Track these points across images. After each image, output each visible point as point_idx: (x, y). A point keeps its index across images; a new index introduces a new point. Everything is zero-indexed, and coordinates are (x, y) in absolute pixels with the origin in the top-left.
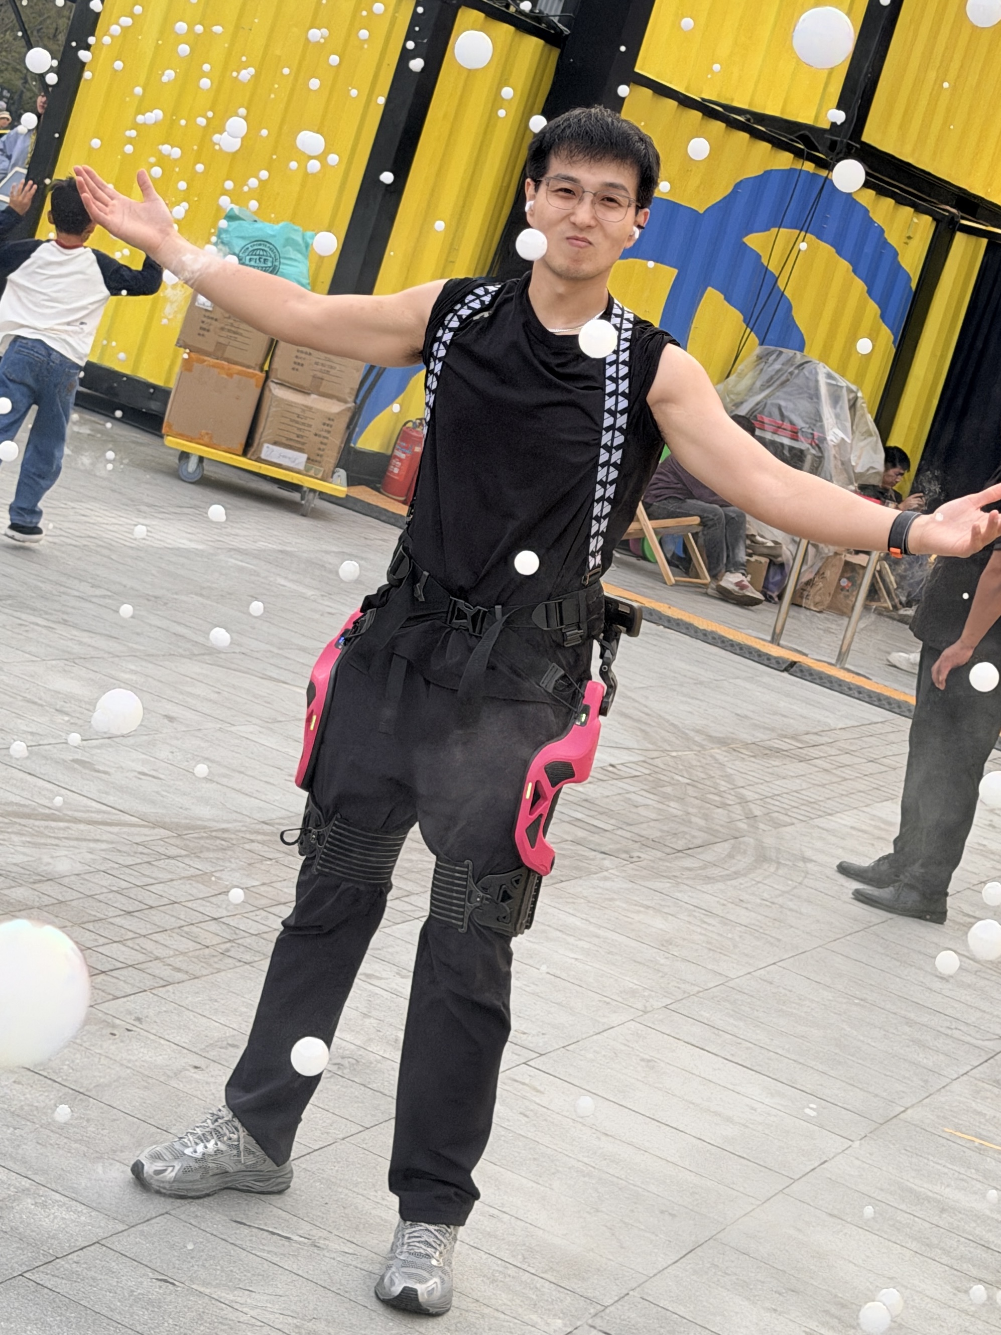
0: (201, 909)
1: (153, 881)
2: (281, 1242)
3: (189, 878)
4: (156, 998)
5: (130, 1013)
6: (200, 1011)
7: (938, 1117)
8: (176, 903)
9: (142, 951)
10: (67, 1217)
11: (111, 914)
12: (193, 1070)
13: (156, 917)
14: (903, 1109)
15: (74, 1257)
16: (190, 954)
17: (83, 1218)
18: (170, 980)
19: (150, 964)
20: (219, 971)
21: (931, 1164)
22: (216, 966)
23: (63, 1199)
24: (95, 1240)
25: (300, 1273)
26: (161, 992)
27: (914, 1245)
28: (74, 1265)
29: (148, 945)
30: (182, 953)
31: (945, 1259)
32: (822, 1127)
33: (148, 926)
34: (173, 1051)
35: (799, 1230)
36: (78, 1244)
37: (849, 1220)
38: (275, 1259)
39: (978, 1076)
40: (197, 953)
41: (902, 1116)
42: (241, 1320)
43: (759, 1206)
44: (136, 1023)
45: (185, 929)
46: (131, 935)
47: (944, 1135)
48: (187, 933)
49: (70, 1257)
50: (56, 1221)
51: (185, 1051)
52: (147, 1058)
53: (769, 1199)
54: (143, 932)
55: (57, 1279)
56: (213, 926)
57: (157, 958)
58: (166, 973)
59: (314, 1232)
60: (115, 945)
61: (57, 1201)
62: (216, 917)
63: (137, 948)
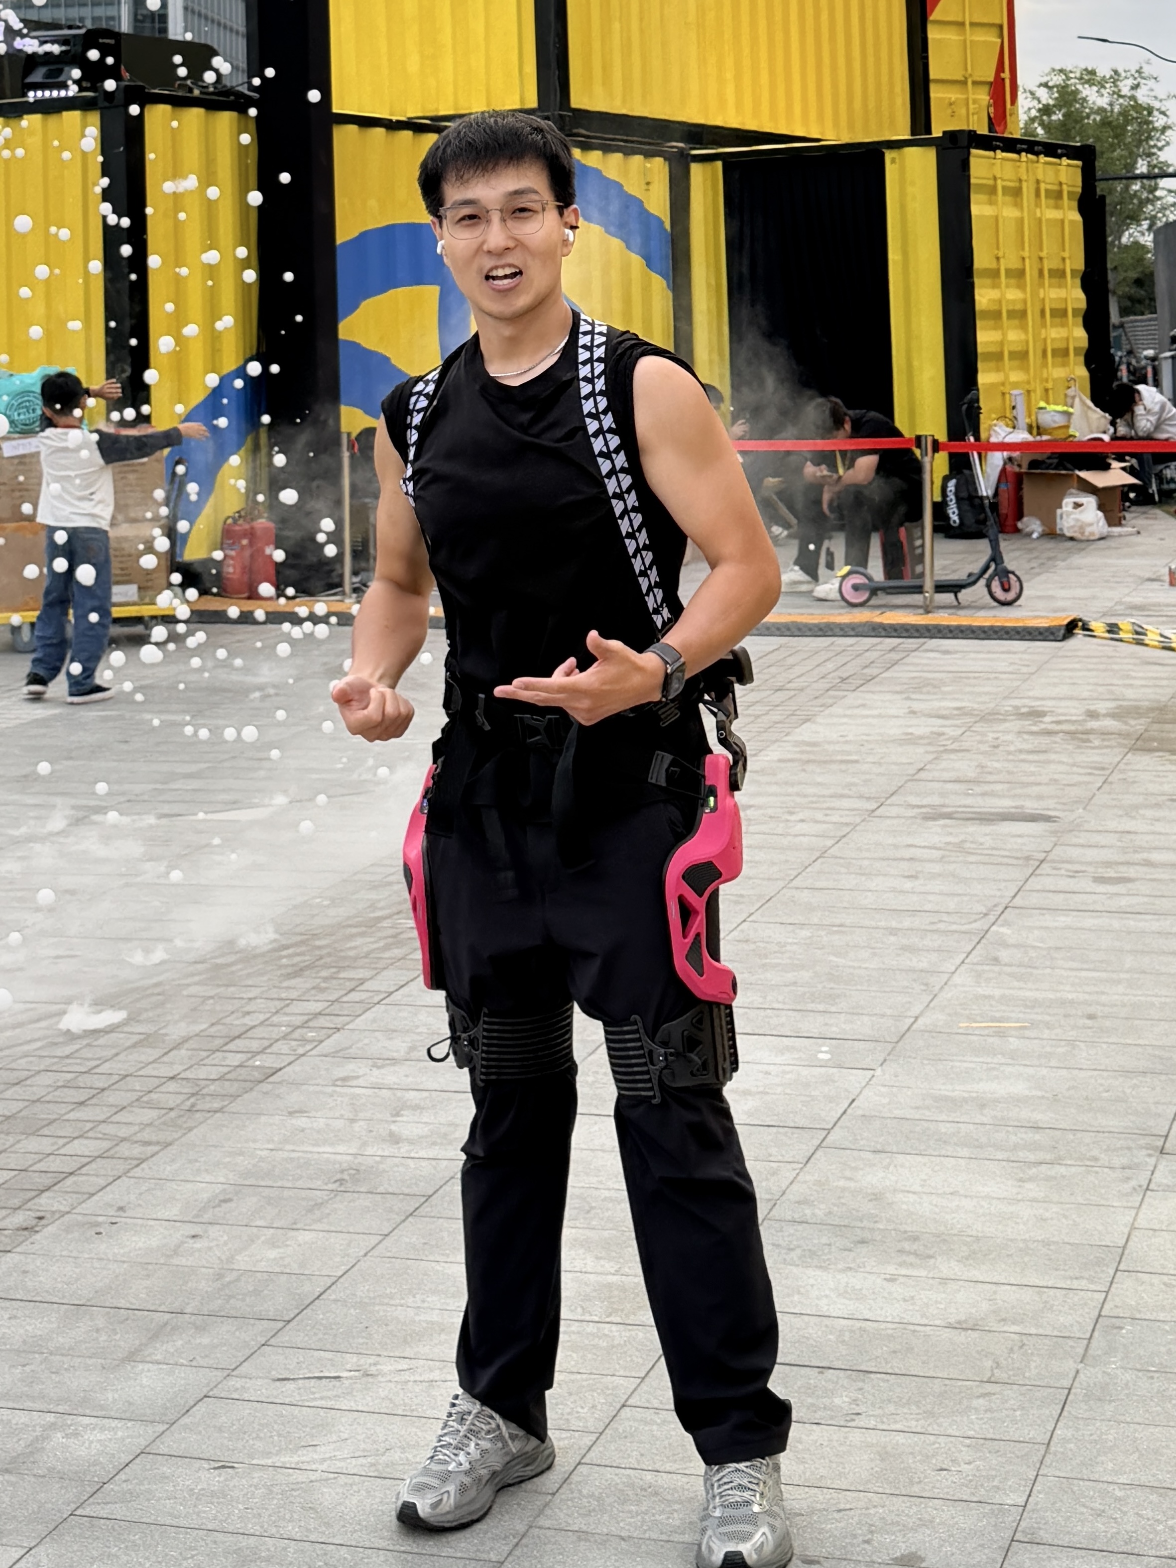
0: (155, 1073)
1: (98, 1062)
2: (331, 1384)
3: (134, 1046)
4: (132, 1181)
5: (111, 1206)
6: (182, 1177)
7: (949, 1015)
8: (127, 1076)
9: (105, 1137)
10: (103, 1437)
11: (63, 1112)
12: (191, 1241)
13: (112, 1098)
14: (912, 1020)
15: (122, 1476)
16: (156, 1123)
17: (120, 1434)
18: (143, 1156)
19: (117, 1148)
20: (190, 1129)
21: (958, 1064)
22: (185, 1126)
23: (93, 1420)
24: (139, 1451)
25: (360, 1408)
26: (137, 1172)
27: (965, 1152)
28: (124, 1485)
29: (110, 1129)
30: (148, 1125)
31: (1000, 1155)
32: (840, 1067)
33: (105, 1109)
34: (166, 1228)
35: (850, 1179)
36: (122, 1461)
37: (895, 1150)
38: (330, 1404)
39: (975, 961)
40: (163, 1120)
41: (915, 1026)
42: (313, 1478)
43: (801, 1169)
44: (121, 1213)
45: (145, 1099)
46: (89, 1125)
47: (960, 1031)
48: (147, 1103)
49: (117, 1478)
50: (93, 1446)
51: (178, 1224)
52: (140, 1245)
53: (809, 1159)
54: (102, 1117)
55: (109, 1506)
56: (172, 1086)
57: (124, 1140)
58: (137, 1151)
59: (362, 1361)
60: (76, 1141)
61: (87, 1425)
62: (171, 1075)
63: (100, 1136)
